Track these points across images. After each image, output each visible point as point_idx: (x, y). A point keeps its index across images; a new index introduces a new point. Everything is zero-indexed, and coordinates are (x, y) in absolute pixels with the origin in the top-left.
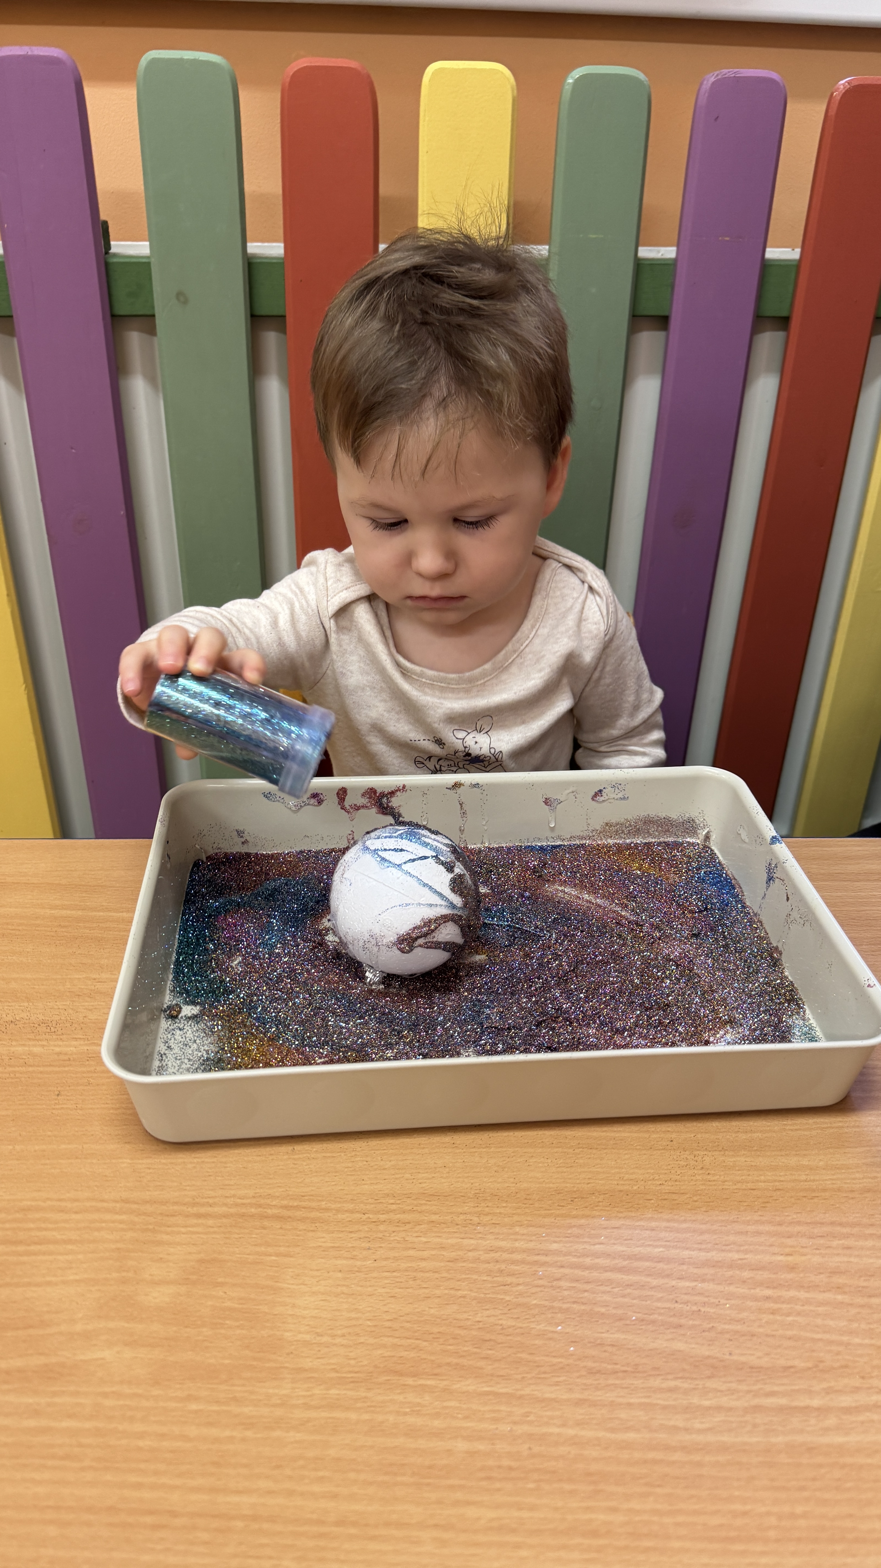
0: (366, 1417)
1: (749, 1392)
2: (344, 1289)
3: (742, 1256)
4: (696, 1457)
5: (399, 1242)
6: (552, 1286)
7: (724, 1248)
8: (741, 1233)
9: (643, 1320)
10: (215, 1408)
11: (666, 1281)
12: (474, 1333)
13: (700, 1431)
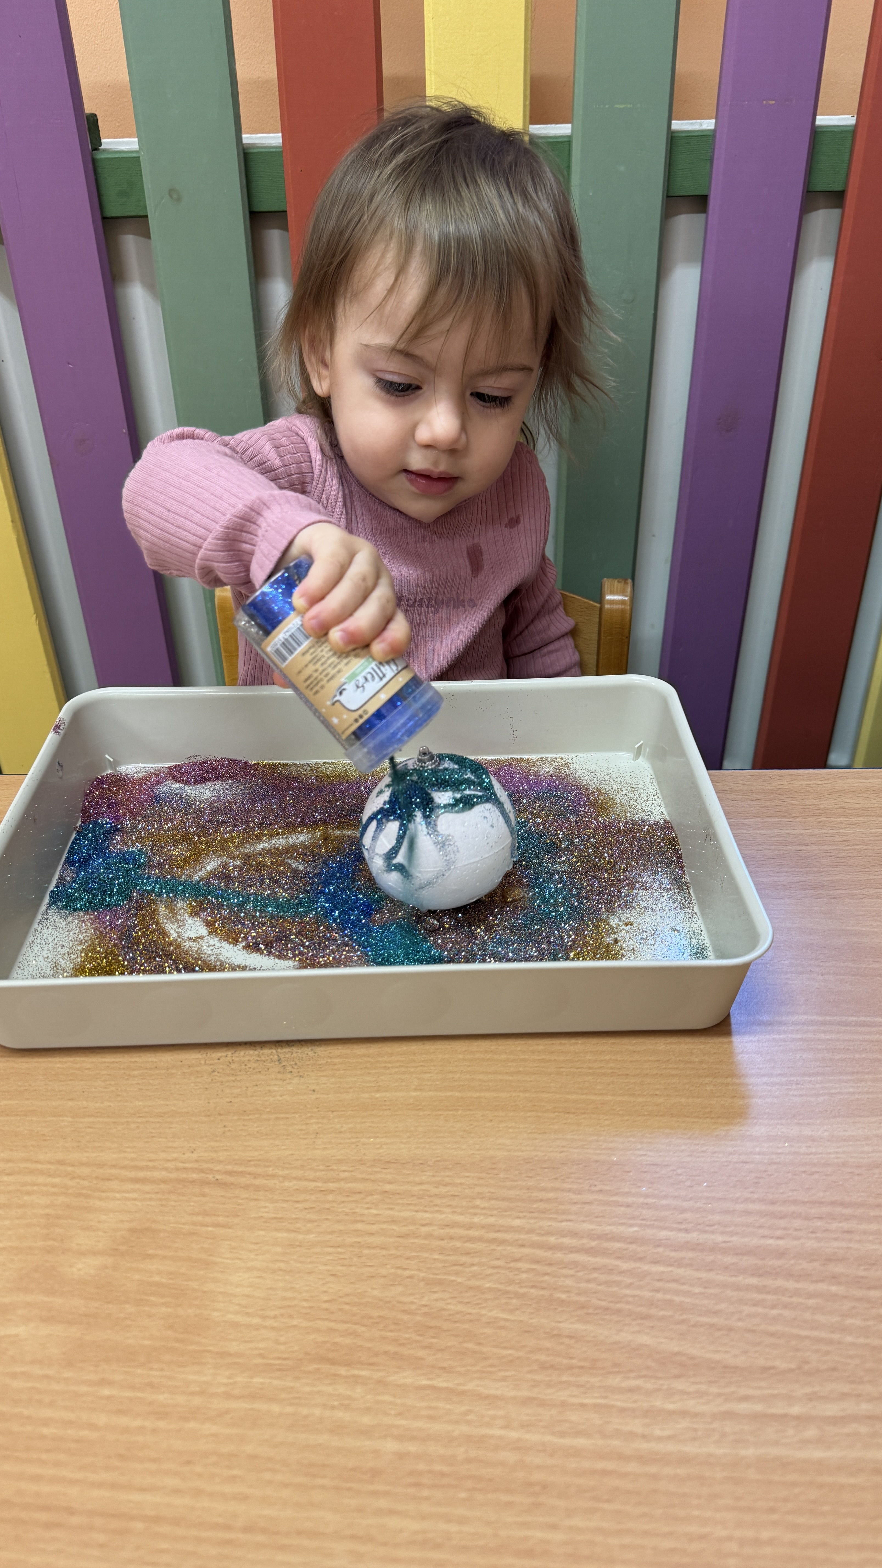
0: (289, 1409)
1: (720, 1395)
2: (282, 1265)
3: (727, 1239)
4: (653, 1469)
5: (347, 1214)
6: (509, 1268)
7: (707, 1228)
8: (727, 1212)
9: (607, 1309)
10: (128, 1394)
11: (638, 1265)
12: (418, 1318)
13: (659, 1439)
